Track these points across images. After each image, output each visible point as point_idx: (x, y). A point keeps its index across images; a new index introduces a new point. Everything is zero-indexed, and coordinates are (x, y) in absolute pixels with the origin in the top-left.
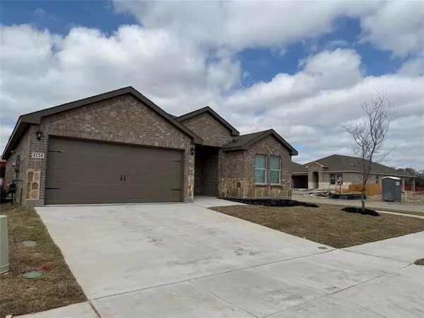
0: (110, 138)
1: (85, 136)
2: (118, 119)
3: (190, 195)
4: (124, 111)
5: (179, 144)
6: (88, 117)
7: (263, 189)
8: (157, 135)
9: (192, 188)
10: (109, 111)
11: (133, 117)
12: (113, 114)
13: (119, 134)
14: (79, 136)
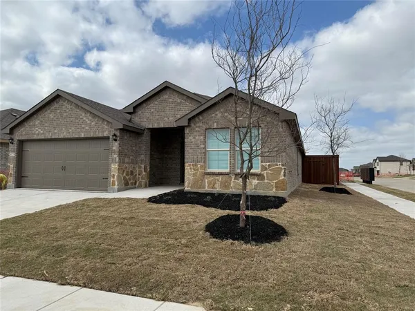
0: (49, 136)
1: (35, 137)
2: (55, 118)
3: (114, 184)
4: (58, 111)
5: (103, 132)
6: (37, 122)
7: (220, 178)
8: (83, 126)
9: (115, 177)
10: (49, 114)
11: (65, 114)
12: (51, 116)
13: (56, 131)
14: (32, 138)
